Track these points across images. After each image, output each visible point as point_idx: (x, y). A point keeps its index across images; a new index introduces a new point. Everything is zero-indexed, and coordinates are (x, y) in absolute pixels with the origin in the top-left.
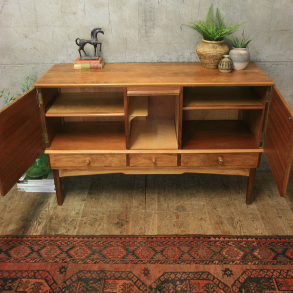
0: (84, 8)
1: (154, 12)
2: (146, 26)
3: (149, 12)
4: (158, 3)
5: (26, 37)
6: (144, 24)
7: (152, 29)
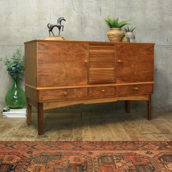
0: (50, 17)
1: (86, 19)
2: (82, 26)
3: (84, 19)
4: (88, 15)
5: (18, 31)
6: (81, 25)
7: (85, 28)
